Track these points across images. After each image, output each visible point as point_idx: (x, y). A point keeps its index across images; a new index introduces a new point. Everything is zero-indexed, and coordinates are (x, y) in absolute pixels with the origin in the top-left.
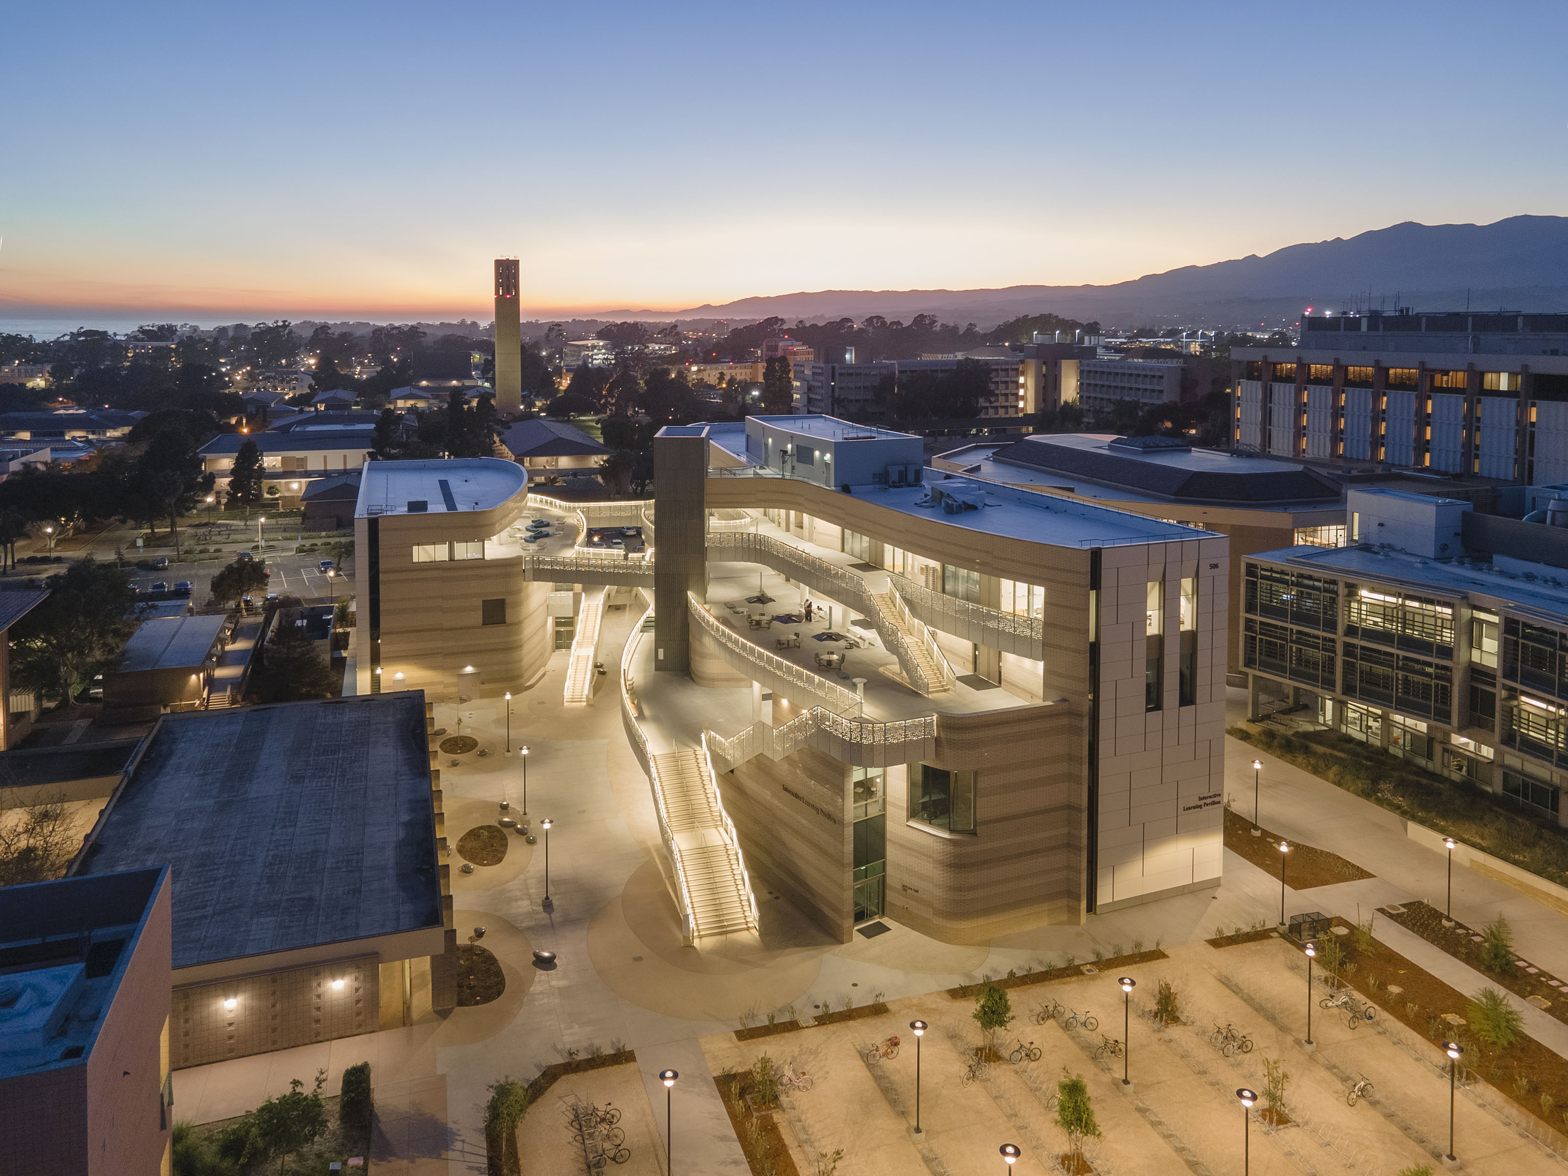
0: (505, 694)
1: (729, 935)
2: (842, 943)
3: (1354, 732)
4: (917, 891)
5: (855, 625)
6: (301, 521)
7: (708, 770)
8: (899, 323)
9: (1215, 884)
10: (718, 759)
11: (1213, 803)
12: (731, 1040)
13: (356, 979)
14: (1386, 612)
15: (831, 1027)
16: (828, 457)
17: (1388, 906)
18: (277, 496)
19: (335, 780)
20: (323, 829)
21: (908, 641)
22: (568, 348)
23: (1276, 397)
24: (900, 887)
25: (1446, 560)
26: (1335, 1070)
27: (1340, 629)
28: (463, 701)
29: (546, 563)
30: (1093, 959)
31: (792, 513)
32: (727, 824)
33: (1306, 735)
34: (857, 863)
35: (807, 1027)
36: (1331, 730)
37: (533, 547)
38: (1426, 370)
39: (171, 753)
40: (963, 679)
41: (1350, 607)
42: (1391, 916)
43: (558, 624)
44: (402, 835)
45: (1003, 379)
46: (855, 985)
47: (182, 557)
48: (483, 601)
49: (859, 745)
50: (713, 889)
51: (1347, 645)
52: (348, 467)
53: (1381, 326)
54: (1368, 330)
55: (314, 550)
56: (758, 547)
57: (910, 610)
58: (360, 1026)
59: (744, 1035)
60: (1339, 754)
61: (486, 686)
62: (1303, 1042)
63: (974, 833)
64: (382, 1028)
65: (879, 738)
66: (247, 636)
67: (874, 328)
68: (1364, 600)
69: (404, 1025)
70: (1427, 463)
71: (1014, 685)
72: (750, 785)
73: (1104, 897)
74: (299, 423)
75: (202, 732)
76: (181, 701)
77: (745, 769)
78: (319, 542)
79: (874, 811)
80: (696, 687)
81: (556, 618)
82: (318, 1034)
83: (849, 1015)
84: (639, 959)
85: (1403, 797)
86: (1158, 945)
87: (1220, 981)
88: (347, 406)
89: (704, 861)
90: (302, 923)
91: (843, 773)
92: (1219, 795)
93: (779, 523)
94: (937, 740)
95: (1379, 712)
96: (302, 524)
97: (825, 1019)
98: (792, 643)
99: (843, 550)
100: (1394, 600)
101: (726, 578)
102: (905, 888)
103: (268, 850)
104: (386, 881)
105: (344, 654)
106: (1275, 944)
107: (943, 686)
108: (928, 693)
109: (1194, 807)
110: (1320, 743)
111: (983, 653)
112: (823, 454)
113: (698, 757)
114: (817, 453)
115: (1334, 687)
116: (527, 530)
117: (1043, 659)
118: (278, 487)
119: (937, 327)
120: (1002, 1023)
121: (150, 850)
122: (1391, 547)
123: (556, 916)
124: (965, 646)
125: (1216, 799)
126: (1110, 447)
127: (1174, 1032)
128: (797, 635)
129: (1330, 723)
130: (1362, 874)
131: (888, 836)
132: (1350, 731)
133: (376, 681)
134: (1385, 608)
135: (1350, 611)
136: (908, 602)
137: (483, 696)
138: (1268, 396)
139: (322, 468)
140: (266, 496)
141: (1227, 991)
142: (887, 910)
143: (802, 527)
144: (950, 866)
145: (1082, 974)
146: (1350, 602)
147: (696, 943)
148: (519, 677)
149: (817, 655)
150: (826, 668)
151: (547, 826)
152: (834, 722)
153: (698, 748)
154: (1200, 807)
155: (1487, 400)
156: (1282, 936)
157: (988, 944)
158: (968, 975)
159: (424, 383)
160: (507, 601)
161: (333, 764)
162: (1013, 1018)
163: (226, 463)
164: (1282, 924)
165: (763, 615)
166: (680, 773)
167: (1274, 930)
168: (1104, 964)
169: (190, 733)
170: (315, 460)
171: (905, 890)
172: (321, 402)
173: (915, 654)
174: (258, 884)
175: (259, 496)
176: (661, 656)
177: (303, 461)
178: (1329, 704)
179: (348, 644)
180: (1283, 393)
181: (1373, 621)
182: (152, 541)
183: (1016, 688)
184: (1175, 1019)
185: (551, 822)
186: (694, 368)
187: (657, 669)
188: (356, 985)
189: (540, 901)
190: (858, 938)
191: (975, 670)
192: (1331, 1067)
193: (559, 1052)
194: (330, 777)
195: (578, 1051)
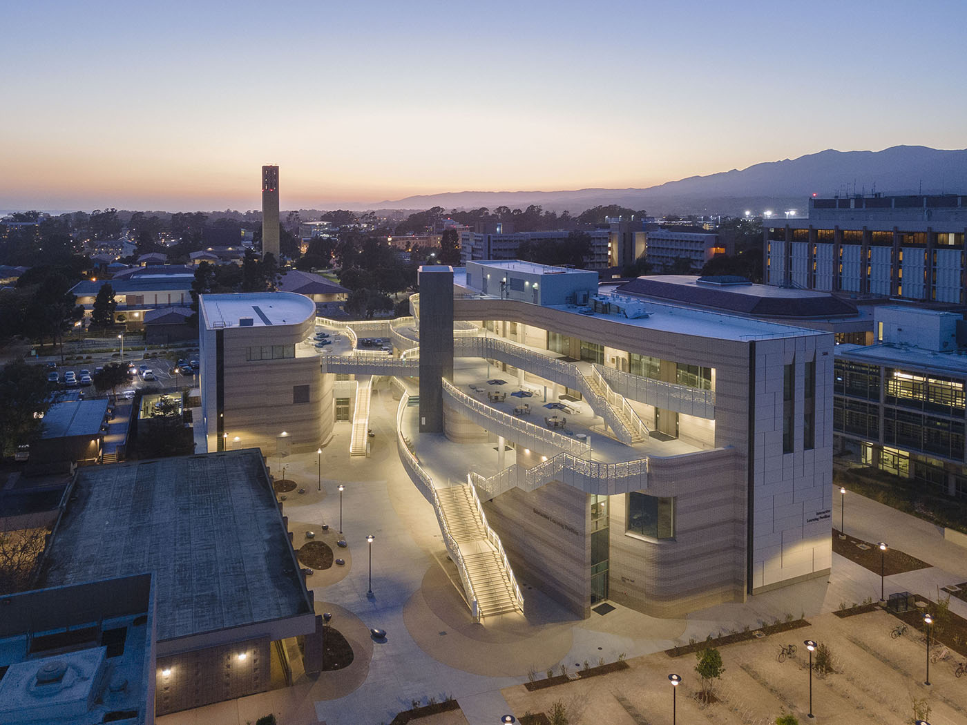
0: (317, 450)
1: (504, 615)
2: (584, 619)
3: (888, 468)
4: (632, 581)
5: (564, 399)
6: (142, 338)
7: (474, 499)
8: (519, 210)
9: (827, 573)
10: (481, 493)
11: (826, 517)
12: (523, 691)
13: (255, 653)
14: (914, 387)
15: (593, 680)
16: (536, 285)
17: (948, 586)
18: (124, 321)
19: (211, 512)
20: (211, 545)
21: (613, 408)
22: (303, 226)
23: (795, 252)
24: (620, 579)
25: (949, 352)
26: (950, 703)
27: (882, 400)
28: (284, 455)
29: (337, 360)
30: (760, 626)
31: (508, 323)
32: (492, 537)
33: (857, 471)
34: (593, 562)
35: (575, 680)
36: (871, 467)
37: (323, 350)
38: (898, 232)
39: (90, 494)
40: (652, 434)
41: (888, 384)
42: (952, 593)
43: (338, 403)
44: (267, 549)
45: (598, 244)
46: (600, 649)
47: (65, 362)
48: (294, 387)
49: (598, 479)
50: (488, 583)
51: (887, 410)
52: (171, 302)
53: (864, 205)
54: (855, 207)
55: (155, 357)
56: (489, 347)
57: (610, 386)
58: (257, 686)
59: (532, 686)
60: (882, 484)
61: (296, 446)
62: (924, 684)
63: (674, 540)
64: (273, 688)
65: (611, 474)
66: (122, 415)
67: (501, 214)
68: (899, 379)
69: (287, 685)
70: (900, 293)
71: (690, 438)
72: (507, 510)
73: (757, 584)
74: (135, 273)
75: (109, 479)
76: (85, 458)
77: (502, 498)
78: (158, 352)
79: (601, 527)
80: (452, 443)
81: (337, 399)
82: (228, 694)
83: (603, 670)
84: (444, 633)
85: (933, 511)
86: (803, 616)
87: (851, 641)
88: (161, 263)
89: (478, 563)
90: (211, 613)
91: (585, 499)
92: (829, 511)
93: (497, 331)
94: (649, 475)
95: (907, 454)
96: (143, 340)
97: (587, 674)
98: (524, 411)
99: (548, 349)
100: (921, 379)
101: (466, 368)
102: (624, 579)
103: (175, 561)
104: (264, 581)
105: (191, 425)
106: (880, 614)
107: (639, 439)
108: (631, 443)
109: (814, 520)
110: (867, 476)
111: (663, 417)
112: (532, 283)
113: (466, 490)
114: (527, 283)
115: (878, 438)
116: (315, 339)
117: (715, 418)
118: (125, 315)
119: (543, 214)
120: (716, 674)
121: (89, 562)
122: (906, 344)
123: (379, 604)
124: (649, 410)
125: (827, 514)
126: (698, 283)
127: (832, 678)
128: (527, 405)
129: (870, 462)
130: (923, 565)
131: (611, 543)
132: (885, 468)
133: (221, 442)
134: (913, 383)
135: (888, 387)
136: (609, 382)
137: (295, 452)
138: (789, 251)
139: (154, 303)
140: (117, 321)
141: (858, 648)
142: (610, 595)
143: (516, 334)
144: (657, 563)
145: (755, 637)
146: (888, 380)
147: (482, 621)
148: (317, 439)
149: (546, 419)
150: (555, 427)
151: (370, 540)
152: (577, 464)
153: (465, 485)
154: (817, 519)
155: (941, 252)
156: (884, 608)
157: (685, 617)
158: (676, 640)
159: (210, 249)
160: (310, 387)
161: (207, 500)
162: (724, 670)
163: (88, 300)
164: (882, 600)
165: (498, 393)
166: (455, 502)
167: (877, 604)
168: (769, 630)
169: (101, 480)
170: (149, 297)
171: (624, 581)
172: (144, 261)
173: (619, 417)
174: (174, 585)
175: (112, 322)
176: (424, 423)
177: (141, 298)
178: (869, 450)
179: (192, 419)
180: (800, 249)
181: (904, 393)
182: (41, 352)
183: (690, 439)
184: (829, 670)
185: (373, 537)
186: (390, 239)
187: (421, 431)
188: (254, 657)
189: (365, 594)
190: (594, 615)
191: (656, 428)
192: (946, 701)
193: (404, 703)
194: (207, 508)
195: (419, 702)
